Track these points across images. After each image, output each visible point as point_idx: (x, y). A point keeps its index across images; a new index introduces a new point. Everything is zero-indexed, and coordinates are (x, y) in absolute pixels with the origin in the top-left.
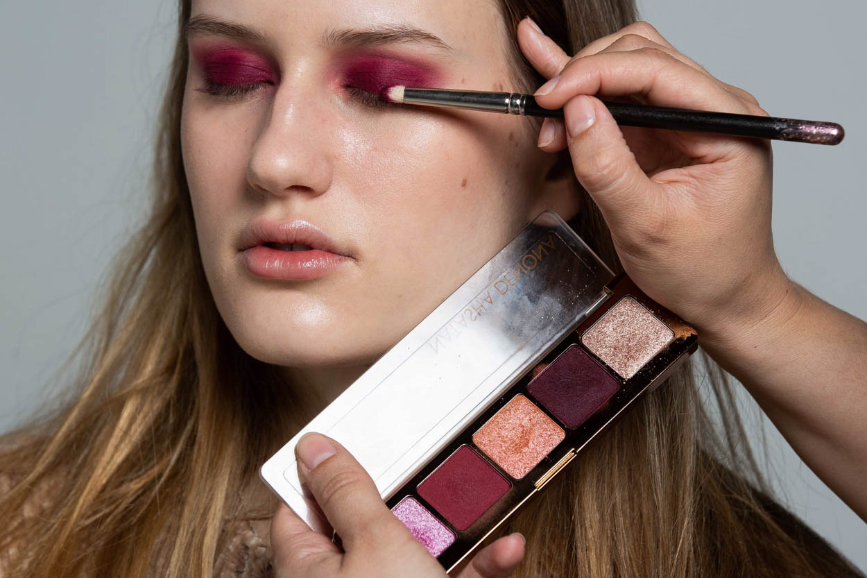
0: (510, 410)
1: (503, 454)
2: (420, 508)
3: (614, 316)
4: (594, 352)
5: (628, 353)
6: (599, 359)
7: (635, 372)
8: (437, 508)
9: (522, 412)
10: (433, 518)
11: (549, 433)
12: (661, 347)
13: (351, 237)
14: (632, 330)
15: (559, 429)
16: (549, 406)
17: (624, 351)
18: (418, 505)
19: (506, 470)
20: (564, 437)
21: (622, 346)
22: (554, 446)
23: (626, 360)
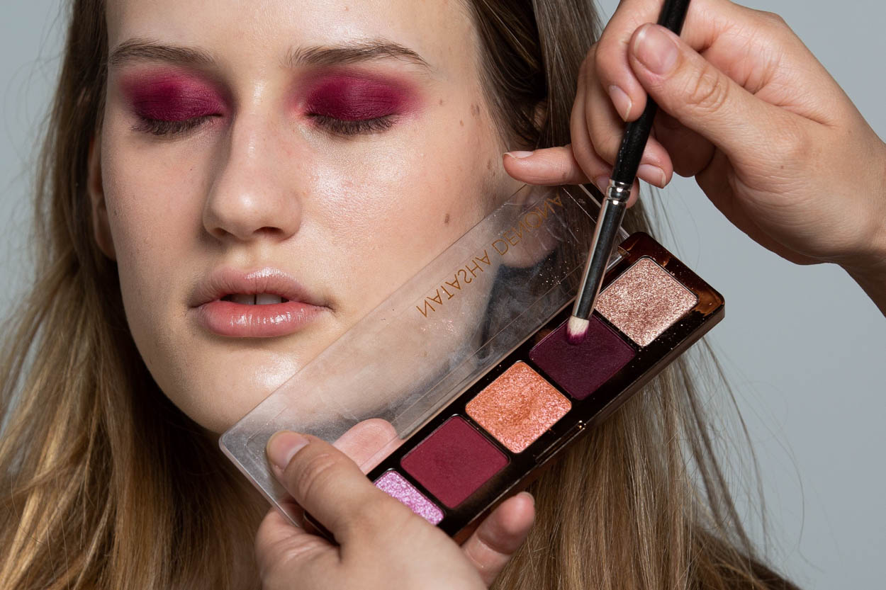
0: (508, 378)
1: (500, 425)
2: (404, 483)
3: (629, 279)
4: (606, 316)
5: (645, 318)
6: (611, 324)
7: (653, 339)
8: (424, 483)
9: (521, 379)
10: (419, 495)
11: (553, 404)
12: (682, 313)
13: (327, 285)
14: (649, 294)
15: (564, 399)
16: (553, 374)
17: (639, 316)
18: (401, 480)
19: (504, 443)
20: (569, 409)
21: (638, 311)
22: (559, 418)
23: (642, 327)
